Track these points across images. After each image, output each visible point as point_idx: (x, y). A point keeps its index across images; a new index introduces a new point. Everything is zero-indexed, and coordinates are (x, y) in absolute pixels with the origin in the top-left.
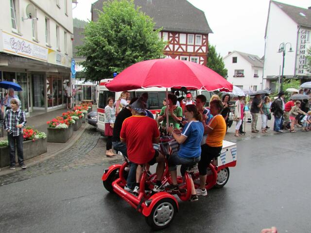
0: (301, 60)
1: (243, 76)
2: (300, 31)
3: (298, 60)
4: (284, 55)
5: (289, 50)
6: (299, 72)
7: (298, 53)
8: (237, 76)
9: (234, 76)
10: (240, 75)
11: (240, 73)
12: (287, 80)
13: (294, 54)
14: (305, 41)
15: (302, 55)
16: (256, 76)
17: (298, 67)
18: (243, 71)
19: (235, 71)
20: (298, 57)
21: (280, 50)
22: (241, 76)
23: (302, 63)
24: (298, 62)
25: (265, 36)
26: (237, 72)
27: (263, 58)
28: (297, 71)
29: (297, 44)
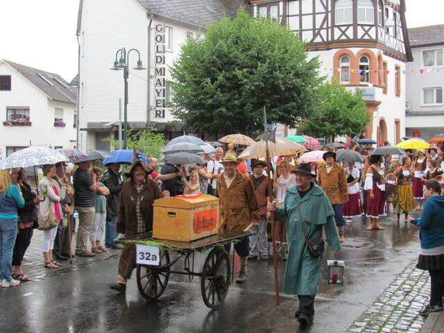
0: (159, 88)
1: (29, 124)
2: (152, 26)
3: (152, 87)
4: (126, 75)
5: (136, 65)
6: (157, 115)
7: (153, 73)
8: (14, 124)
9: (5, 124)
10: (21, 120)
11: (20, 116)
12: (134, 132)
13: (144, 73)
14: (164, 46)
15: (161, 78)
16: (59, 123)
17: (153, 104)
18: (27, 109)
19: (8, 109)
20: (153, 81)
21: (116, 63)
22: (23, 124)
23: (161, 94)
24: (153, 93)
25: (78, 31)
26: (10, 113)
27: (76, 82)
28: (153, 113)
29: (149, 54)
